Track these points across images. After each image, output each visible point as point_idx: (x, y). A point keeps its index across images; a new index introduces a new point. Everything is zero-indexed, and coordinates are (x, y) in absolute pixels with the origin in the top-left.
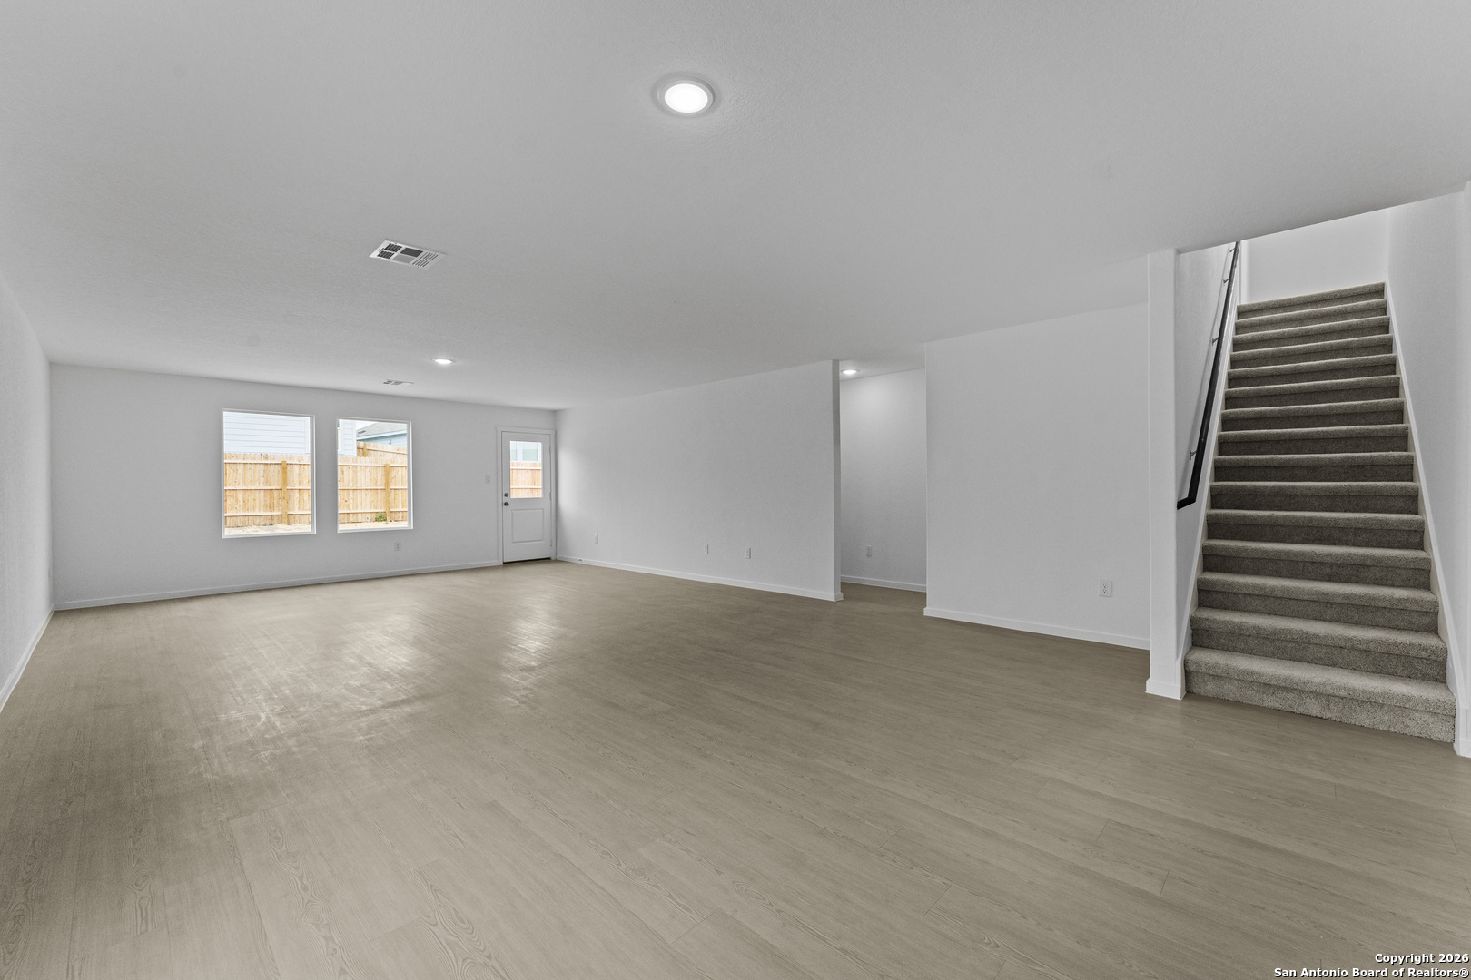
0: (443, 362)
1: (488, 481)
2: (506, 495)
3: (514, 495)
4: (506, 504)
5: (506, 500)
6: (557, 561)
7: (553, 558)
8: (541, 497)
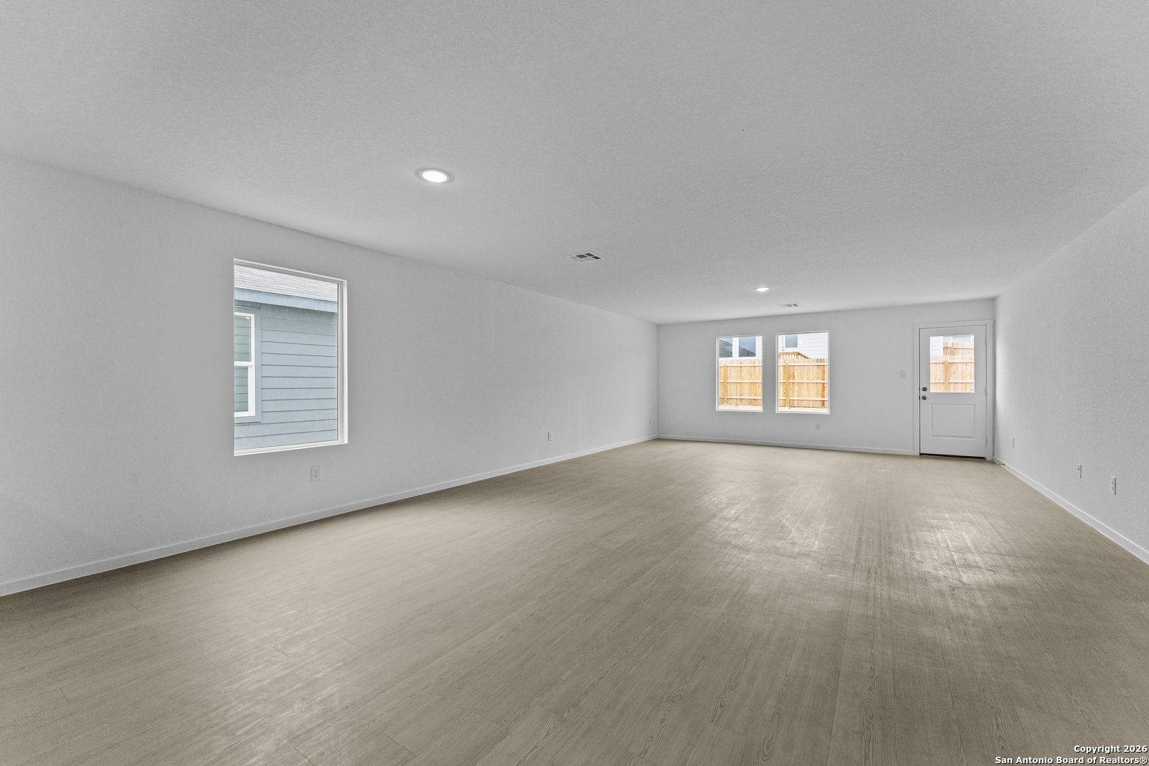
0: (762, 290)
1: (903, 375)
2: (925, 389)
3: (933, 389)
4: (924, 398)
5: (923, 393)
6: (993, 462)
7: (988, 459)
8: (973, 392)
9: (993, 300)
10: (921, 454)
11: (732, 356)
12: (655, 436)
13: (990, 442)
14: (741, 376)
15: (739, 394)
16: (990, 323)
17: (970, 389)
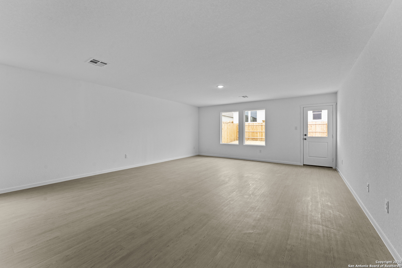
1: (296, 128)
2: (305, 135)
3: (309, 135)
4: (305, 139)
5: (305, 137)
7: (333, 168)
8: (327, 136)
9: (336, 93)
10: (304, 165)
11: (248, 122)
12: (197, 154)
13: (334, 160)
14: (249, 129)
15: (248, 136)
16: (334, 104)
17: (325, 135)
